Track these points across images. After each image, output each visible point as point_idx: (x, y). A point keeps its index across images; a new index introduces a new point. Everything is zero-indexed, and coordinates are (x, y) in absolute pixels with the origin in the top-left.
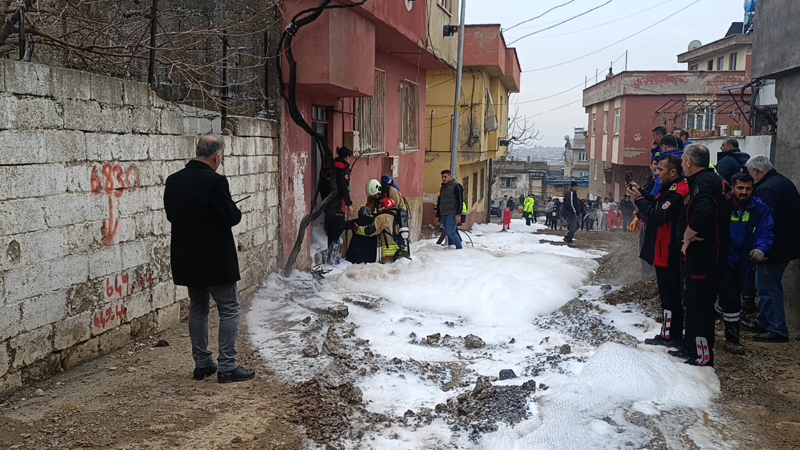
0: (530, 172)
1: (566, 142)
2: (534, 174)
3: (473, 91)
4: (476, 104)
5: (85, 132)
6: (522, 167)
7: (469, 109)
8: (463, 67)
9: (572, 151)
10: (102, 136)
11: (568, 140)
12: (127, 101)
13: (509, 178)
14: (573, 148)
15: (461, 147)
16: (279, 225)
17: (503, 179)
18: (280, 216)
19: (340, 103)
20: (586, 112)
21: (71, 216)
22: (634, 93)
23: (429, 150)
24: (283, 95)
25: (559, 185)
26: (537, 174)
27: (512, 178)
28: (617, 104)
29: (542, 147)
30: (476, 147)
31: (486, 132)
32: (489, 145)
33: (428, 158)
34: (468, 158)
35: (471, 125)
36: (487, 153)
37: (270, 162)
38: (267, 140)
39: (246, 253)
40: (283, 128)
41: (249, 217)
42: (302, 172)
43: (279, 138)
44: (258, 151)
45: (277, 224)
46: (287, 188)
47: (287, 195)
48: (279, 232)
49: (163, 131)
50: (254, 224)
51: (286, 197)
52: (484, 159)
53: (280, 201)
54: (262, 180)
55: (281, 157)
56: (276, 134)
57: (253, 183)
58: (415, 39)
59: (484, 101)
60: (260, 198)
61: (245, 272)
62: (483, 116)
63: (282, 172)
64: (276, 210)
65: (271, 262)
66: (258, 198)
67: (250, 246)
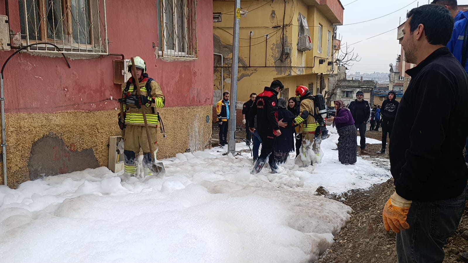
0: (362, 88)
1: (390, 68)
2: (365, 89)
3: (285, 13)
4: (287, 25)
6: (356, 84)
7: (281, 30)
9: (393, 74)
11: (391, 66)
13: (348, 91)
14: (394, 71)
15: (275, 62)
17: (344, 92)
20: (400, 43)
23: (248, 66)
25: (383, 96)
26: (367, 89)
27: (350, 91)
29: (379, 73)
30: (287, 63)
31: (300, 51)
32: (307, 62)
33: (248, 72)
34: (280, 72)
35: (284, 43)
36: (304, 69)
52: (299, 73)
59: (295, 23)
62: (294, 36)
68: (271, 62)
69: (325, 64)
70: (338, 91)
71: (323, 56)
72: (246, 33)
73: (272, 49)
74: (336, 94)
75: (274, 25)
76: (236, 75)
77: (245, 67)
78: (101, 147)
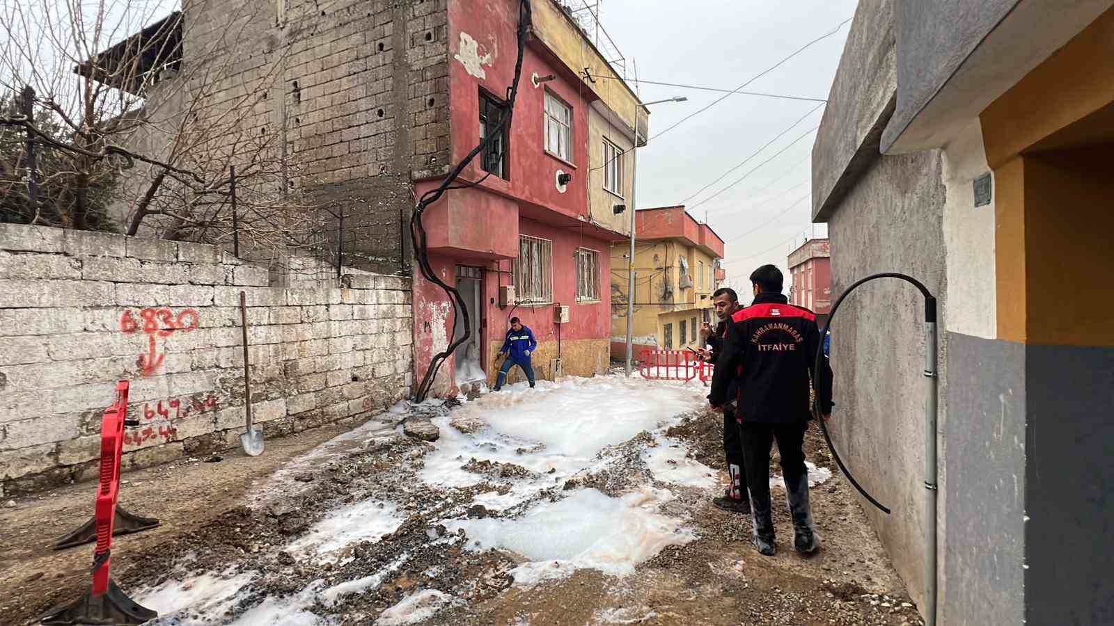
3: (666, 257)
4: (669, 267)
5: (115, 282)
7: (664, 272)
8: (634, 240)
10: (142, 287)
12: (181, 258)
15: (659, 300)
16: (413, 361)
18: (414, 353)
19: (496, 265)
21: (90, 351)
22: (821, 256)
28: (810, 266)
30: (670, 301)
31: (682, 289)
32: (689, 298)
34: (664, 309)
35: (666, 282)
36: (686, 305)
37: (399, 310)
38: (395, 292)
39: (363, 383)
40: (416, 283)
41: (368, 353)
42: (443, 318)
43: (412, 291)
44: (382, 300)
45: (410, 360)
46: (423, 330)
47: (423, 336)
48: (413, 366)
49: (236, 283)
50: (376, 359)
51: (422, 338)
52: (681, 309)
53: (414, 341)
54: (387, 324)
55: (415, 306)
56: (408, 288)
57: (373, 327)
58: (573, 214)
59: (677, 264)
60: (385, 339)
61: (362, 399)
62: (675, 276)
63: (416, 318)
64: (408, 348)
65: (401, 390)
66: (382, 338)
67: (370, 377)
68: (655, 300)
71: (705, 292)
73: (656, 288)
75: (656, 267)
78: (547, 366)
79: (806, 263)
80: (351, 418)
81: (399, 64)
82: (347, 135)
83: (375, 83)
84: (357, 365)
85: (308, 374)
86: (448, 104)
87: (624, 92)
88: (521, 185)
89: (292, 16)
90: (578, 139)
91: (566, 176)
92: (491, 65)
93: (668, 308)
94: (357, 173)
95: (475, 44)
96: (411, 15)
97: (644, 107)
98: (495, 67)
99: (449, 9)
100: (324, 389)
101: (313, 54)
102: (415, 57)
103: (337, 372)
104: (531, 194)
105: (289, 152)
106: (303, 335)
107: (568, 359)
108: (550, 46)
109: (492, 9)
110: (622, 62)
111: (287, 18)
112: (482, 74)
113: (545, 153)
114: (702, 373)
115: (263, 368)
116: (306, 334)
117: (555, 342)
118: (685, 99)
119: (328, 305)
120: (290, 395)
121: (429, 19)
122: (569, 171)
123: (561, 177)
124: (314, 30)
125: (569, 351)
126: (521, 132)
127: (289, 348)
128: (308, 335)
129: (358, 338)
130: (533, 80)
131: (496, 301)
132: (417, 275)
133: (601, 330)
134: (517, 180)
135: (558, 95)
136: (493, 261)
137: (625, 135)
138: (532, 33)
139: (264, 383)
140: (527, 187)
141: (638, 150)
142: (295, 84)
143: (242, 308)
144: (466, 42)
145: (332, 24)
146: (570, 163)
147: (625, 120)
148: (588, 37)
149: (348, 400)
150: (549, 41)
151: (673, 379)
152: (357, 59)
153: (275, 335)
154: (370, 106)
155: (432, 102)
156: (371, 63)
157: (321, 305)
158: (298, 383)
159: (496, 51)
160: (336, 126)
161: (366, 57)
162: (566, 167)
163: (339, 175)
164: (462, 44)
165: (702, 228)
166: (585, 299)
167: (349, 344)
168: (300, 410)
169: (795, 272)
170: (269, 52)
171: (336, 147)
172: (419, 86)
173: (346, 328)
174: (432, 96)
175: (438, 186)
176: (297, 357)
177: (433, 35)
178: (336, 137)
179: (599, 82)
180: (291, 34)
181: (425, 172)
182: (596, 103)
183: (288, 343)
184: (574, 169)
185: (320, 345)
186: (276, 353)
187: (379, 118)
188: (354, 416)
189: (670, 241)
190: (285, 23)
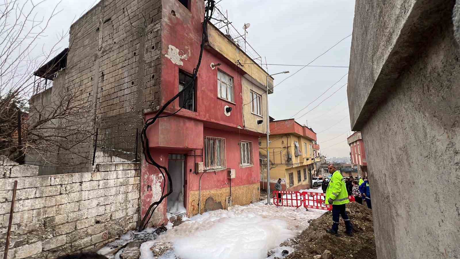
3: (288, 142)
4: (289, 146)
7: (287, 149)
8: (269, 135)
16: (139, 207)
18: (140, 203)
19: (193, 153)
23: (274, 163)
24: (144, 152)
28: (358, 143)
30: (290, 162)
31: (296, 156)
32: (300, 161)
33: (274, 166)
34: (288, 166)
35: (288, 154)
36: (299, 164)
37: (132, 181)
38: (129, 171)
39: (103, 224)
40: (143, 165)
41: (108, 207)
42: (160, 182)
43: (140, 170)
44: (120, 176)
45: (137, 207)
46: (146, 190)
47: (147, 193)
48: (139, 210)
49: (12, 176)
50: (112, 210)
51: (145, 194)
52: (297, 166)
53: (140, 196)
54: (122, 189)
55: (142, 178)
56: (138, 168)
57: (113, 191)
58: (235, 126)
59: (293, 145)
60: (121, 197)
61: (102, 233)
62: (292, 151)
63: (142, 184)
64: (136, 201)
65: (130, 225)
66: (118, 197)
67: (108, 220)
68: (284, 162)
69: (310, 159)
70: (322, 170)
71: (308, 157)
72: (272, 150)
73: (283, 156)
74: (321, 171)
75: (284, 146)
76: (269, 168)
77: (272, 164)
78: (224, 201)
79: (356, 141)
80: (93, 247)
81: (141, 61)
82: (119, 94)
83: (131, 70)
84: (99, 214)
85: (62, 224)
86: (160, 77)
87: (260, 70)
88: (204, 114)
89: (104, 45)
90: (237, 92)
91: (229, 108)
92: (186, 60)
93: (290, 166)
94: (122, 111)
95: (178, 50)
96: (147, 39)
97: (270, 76)
98: (188, 60)
99: (162, 35)
100: (74, 231)
101: (110, 60)
102: (147, 57)
103: (85, 220)
104: (209, 117)
105: (98, 103)
106: (61, 202)
107: (236, 196)
108: (219, 51)
109: (188, 35)
110: (260, 59)
111: (102, 46)
112: (182, 64)
113: (218, 98)
114: (305, 203)
115: (26, 225)
116: (63, 200)
117: (229, 188)
118: (288, 72)
119: (81, 183)
120: (46, 239)
121: (154, 40)
122: (231, 106)
123: (227, 109)
124: (111, 50)
125: (236, 192)
126: (204, 89)
127: (49, 210)
128: (64, 201)
129: (102, 199)
130: (211, 66)
131: (193, 170)
132: (143, 161)
133: (255, 179)
134: (201, 111)
135: (225, 72)
136: (192, 150)
137: (262, 89)
138: (209, 45)
139: (26, 234)
140: (208, 114)
141: (269, 95)
142: (103, 73)
143: (14, 190)
144: (172, 50)
145: (117, 47)
146: (233, 102)
147: (261, 82)
148: (240, 48)
149: (91, 235)
150: (218, 49)
151: (290, 206)
152: (126, 60)
153: (39, 204)
154: (129, 80)
155: (153, 77)
156: (130, 61)
157: (76, 183)
158: (54, 230)
159: (190, 53)
160: (116, 90)
161: (129, 59)
162: (229, 104)
163: (115, 113)
164: (170, 50)
165: (304, 128)
166: (245, 165)
167: (95, 203)
168: (53, 246)
169: (352, 146)
170: (95, 61)
171: (115, 99)
172: (148, 70)
173: (93, 194)
174: (154, 74)
175: (153, 116)
176: (55, 215)
177: (155, 47)
178: (115, 95)
179: (246, 66)
180: (103, 52)
181: (149, 110)
182: (246, 75)
183: (49, 207)
184: (235, 105)
185: (73, 206)
186: (39, 214)
187: (132, 85)
188: (95, 245)
189: (289, 135)
190: (101, 48)
